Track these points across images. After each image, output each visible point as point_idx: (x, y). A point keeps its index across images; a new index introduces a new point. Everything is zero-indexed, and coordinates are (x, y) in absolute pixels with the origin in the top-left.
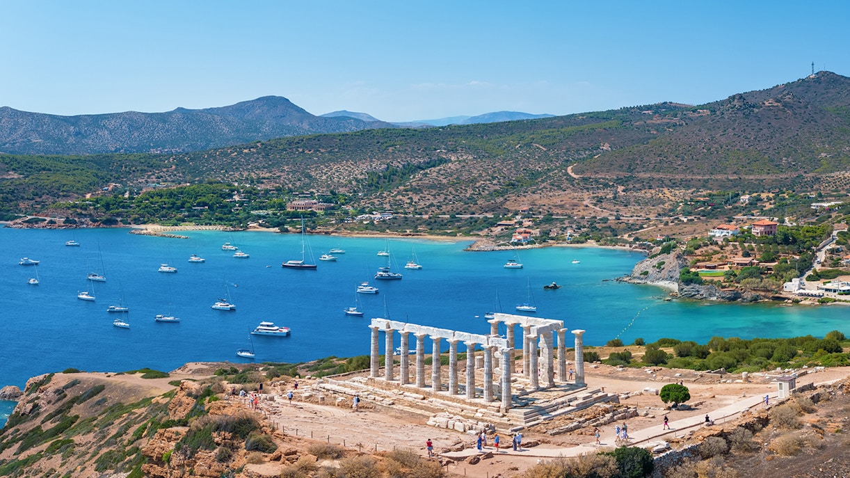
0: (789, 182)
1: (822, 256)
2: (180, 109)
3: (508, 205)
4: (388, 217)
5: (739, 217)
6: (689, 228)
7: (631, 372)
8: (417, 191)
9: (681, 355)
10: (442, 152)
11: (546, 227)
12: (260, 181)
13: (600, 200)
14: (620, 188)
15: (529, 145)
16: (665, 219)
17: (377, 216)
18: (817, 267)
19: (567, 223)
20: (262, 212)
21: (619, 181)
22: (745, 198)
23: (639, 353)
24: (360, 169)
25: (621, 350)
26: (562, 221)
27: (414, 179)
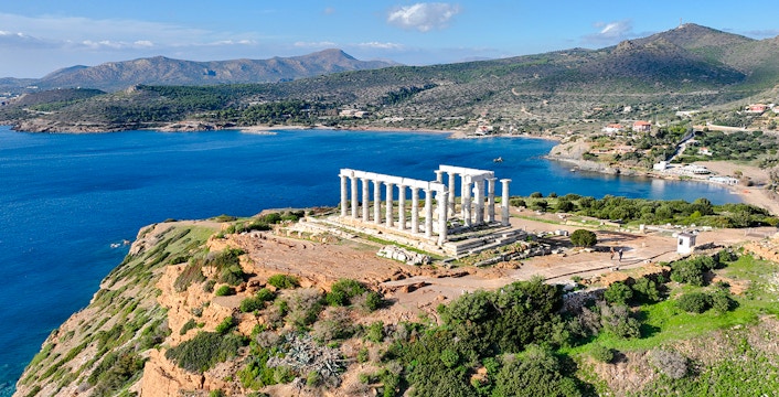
0: (659, 99)
1: (684, 147)
2: (276, 58)
3: (474, 112)
4: (401, 119)
5: (624, 120)
6: (589, 127)
7: (548, 215)
8: (419, 103)
9: (583, 205)
10: (434, 81)
11: (497, 125)
12: (323, 99)
13: (532, 109)
14: (545, 102)
15: (488, 75)
16: (574, 120)
17: (395, 119)
18: (680, 154)
19: (510, 123)
20: (325, 118)
21: (544, 97)
22: (627, 109)
23: (553, 202)
24: (384, 91)
25: (541, 200)
26: (507, 121)
27: (417, 97)
